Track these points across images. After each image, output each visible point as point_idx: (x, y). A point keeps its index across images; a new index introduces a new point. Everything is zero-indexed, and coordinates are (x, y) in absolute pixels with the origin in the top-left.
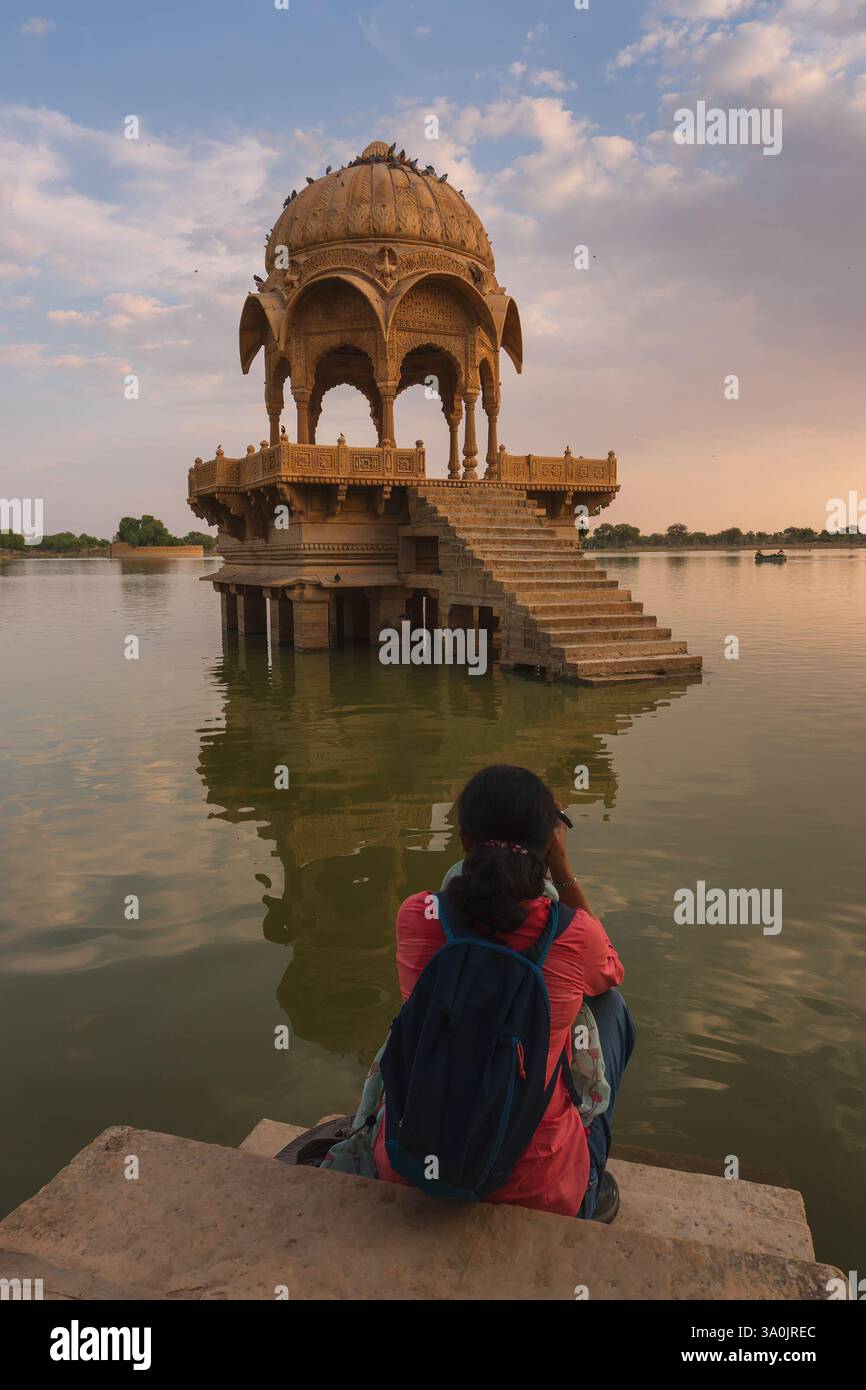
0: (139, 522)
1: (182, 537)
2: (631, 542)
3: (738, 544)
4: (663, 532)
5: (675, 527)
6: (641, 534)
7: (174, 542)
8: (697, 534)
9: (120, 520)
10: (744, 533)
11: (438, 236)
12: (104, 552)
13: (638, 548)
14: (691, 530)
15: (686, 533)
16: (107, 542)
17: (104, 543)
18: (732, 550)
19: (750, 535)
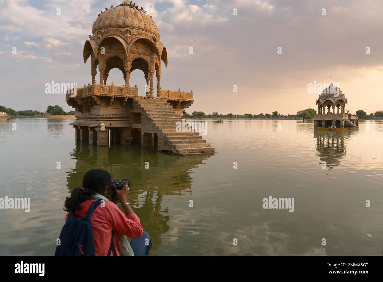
0: (54, 107)
1: (68, 112)
2: (203, 117)
3: (232, 118)
4: (211, 114)
5: (215, 113)
6: (205, 115)
7: (65, 114)
8: (220, 115)
9: (48, 107)
10: (233, 115)
11: (144, 28)
12: (43, 116)
13: (205, 118)
15: (218, 115)
16: (43, 113)
17: (42, 114)
19: (235, 116)
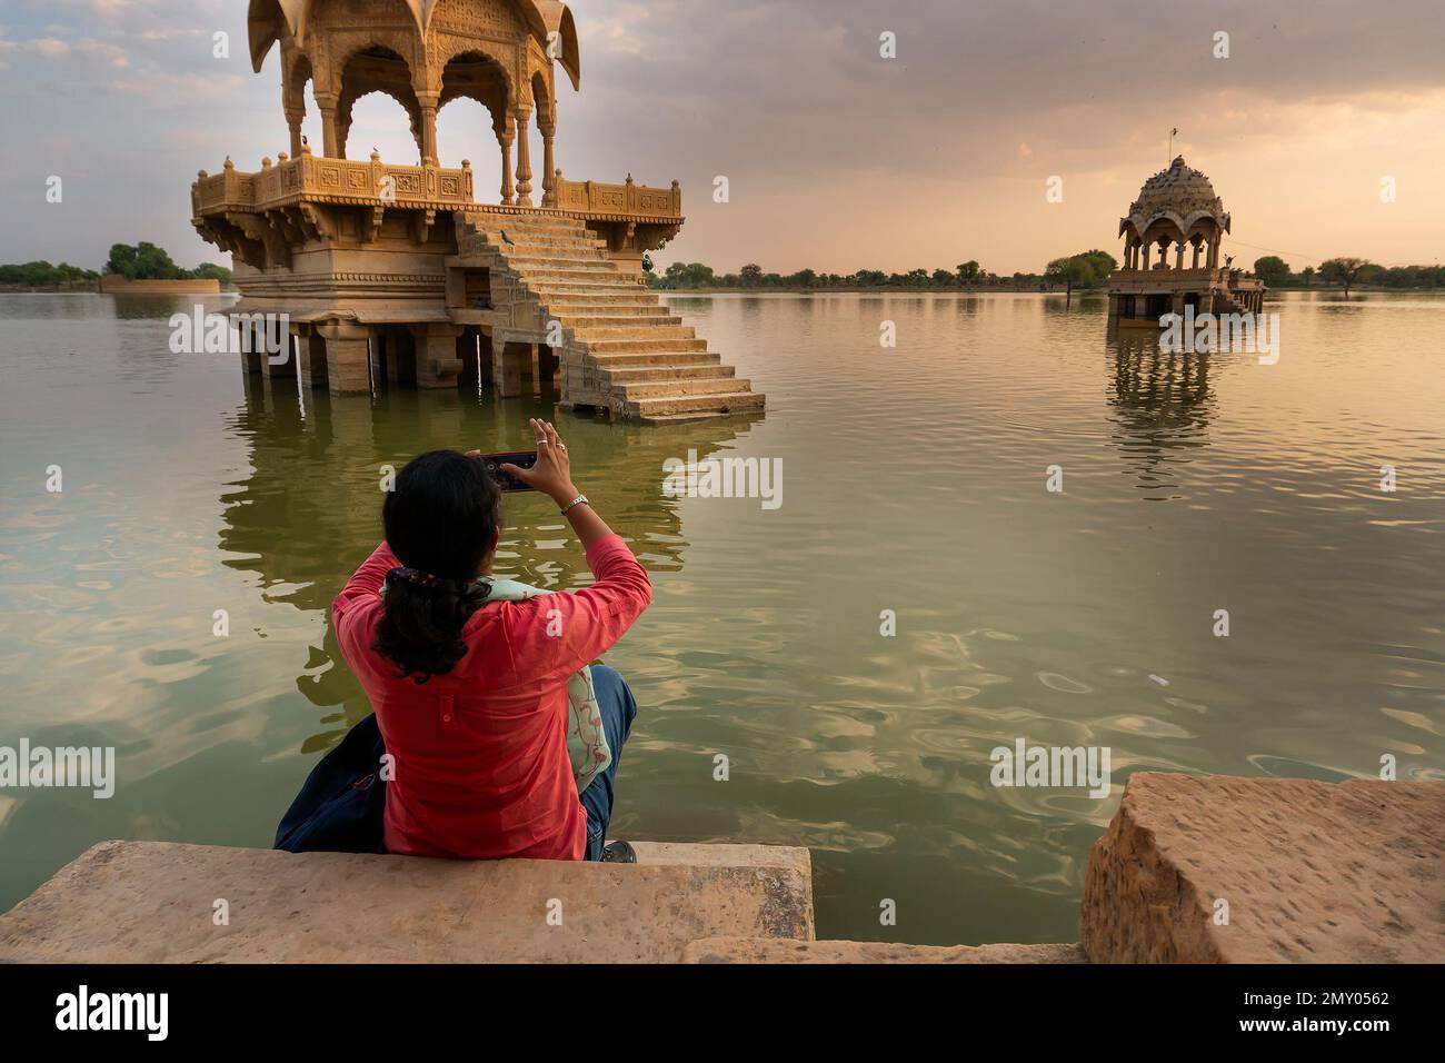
0: (135, 250)
1: (191, 269)
2: (704, 282)
3: (812, 286)
4: (737, 272)
5: (749, 267)
6: (714, 275)
7: (181, 275)
8: (770, 275)
9: (110, 248)
10: (818, 275)
12: (92, 285)
13: (714, 289)
14: (765, 271)
15: (760, 275)
16: (95, 275)
17: (91, 276)
18: (806, 293)
19: (823, 277)
